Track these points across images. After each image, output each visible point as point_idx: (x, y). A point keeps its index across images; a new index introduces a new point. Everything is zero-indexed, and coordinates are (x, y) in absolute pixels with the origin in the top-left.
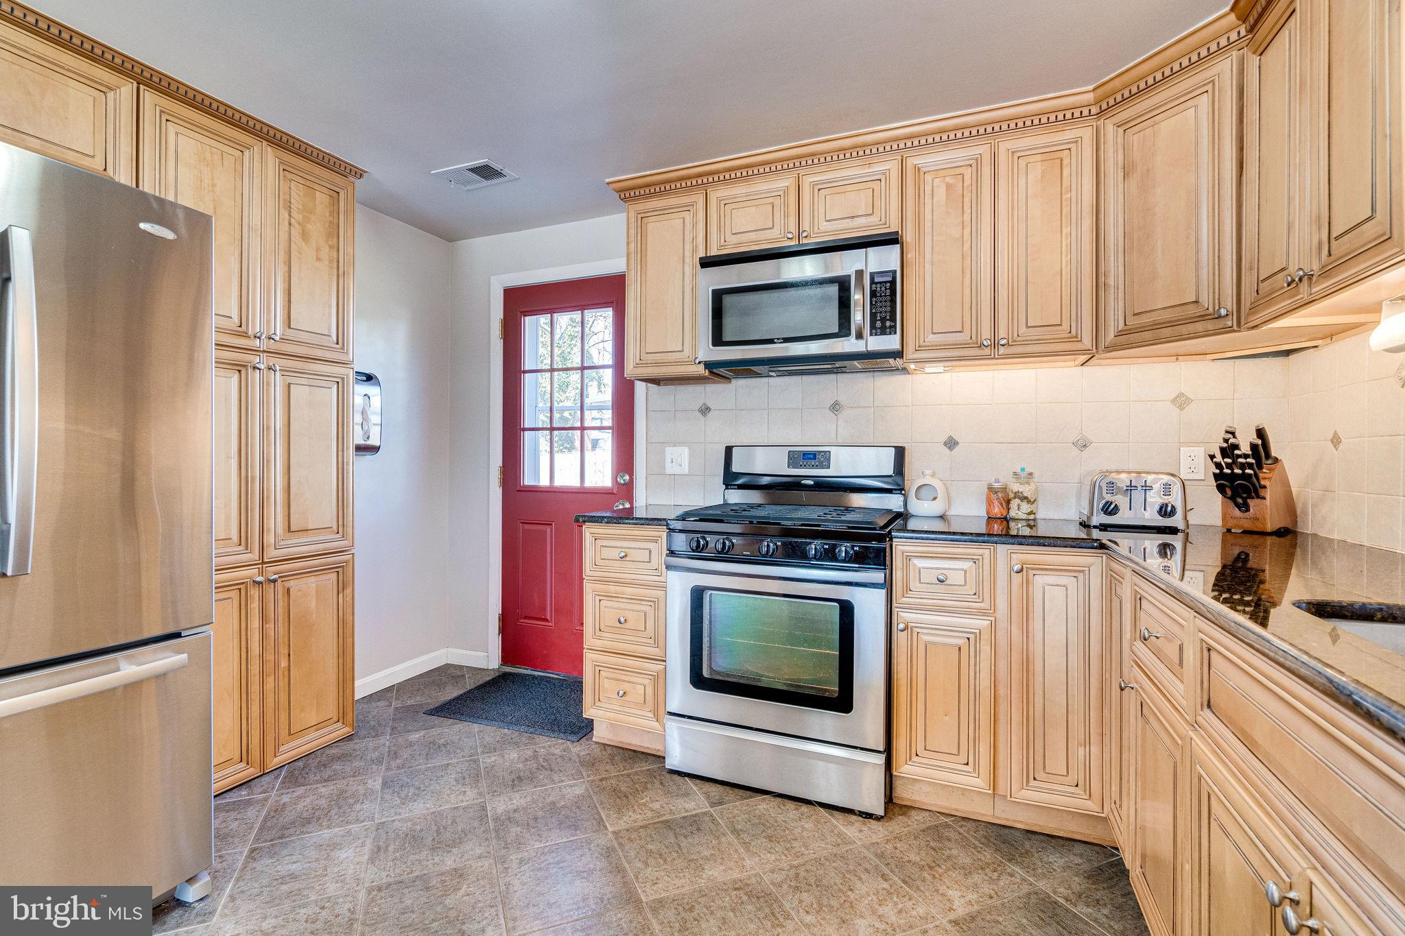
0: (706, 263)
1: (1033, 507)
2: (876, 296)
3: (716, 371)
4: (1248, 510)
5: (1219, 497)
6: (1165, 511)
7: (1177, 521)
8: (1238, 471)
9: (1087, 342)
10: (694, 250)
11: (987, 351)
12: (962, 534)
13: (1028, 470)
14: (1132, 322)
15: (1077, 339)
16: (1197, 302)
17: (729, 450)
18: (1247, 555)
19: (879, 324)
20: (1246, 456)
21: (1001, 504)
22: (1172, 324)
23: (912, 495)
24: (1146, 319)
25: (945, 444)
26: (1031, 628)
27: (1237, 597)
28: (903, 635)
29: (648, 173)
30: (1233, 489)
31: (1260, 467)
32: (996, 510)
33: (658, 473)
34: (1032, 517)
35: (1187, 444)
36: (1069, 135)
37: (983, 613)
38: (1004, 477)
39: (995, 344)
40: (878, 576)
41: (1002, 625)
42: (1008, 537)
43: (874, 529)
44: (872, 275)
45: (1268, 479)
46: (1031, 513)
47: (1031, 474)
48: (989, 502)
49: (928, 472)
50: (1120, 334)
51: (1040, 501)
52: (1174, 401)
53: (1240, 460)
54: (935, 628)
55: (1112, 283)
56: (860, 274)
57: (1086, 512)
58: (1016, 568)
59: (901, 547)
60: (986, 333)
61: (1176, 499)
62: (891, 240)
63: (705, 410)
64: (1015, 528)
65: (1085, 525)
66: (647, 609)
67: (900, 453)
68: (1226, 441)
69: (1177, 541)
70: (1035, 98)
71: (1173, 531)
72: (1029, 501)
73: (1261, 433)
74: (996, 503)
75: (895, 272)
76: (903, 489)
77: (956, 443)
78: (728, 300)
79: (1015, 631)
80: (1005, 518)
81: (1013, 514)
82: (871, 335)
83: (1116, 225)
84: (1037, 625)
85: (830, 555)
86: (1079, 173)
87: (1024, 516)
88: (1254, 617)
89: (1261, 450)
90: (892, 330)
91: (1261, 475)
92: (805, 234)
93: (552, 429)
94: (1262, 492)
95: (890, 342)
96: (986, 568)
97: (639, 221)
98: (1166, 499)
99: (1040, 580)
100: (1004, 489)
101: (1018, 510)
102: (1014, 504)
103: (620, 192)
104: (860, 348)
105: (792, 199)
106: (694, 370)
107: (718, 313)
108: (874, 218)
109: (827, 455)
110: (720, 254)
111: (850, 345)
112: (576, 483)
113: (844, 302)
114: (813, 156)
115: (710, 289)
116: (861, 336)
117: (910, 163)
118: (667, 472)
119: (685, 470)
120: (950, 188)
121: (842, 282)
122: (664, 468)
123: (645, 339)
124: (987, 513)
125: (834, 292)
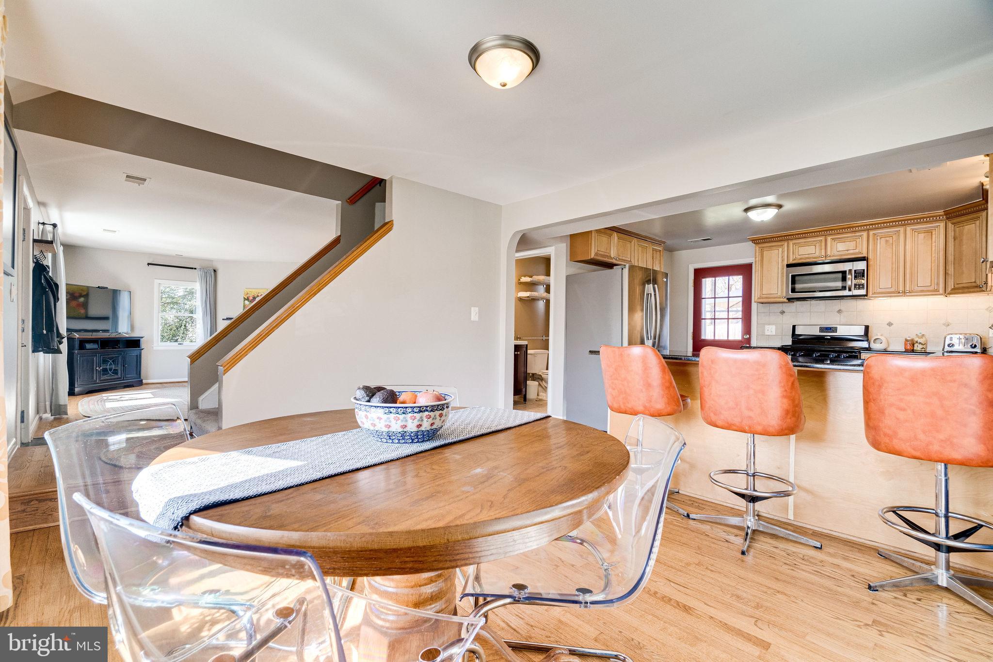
0: (788, 266)
1: (924, 346)
2: (857, 277)
3: (790, 300)
6: (972, 346)
7: (977, 349)
9: (942, 291)
10: (783, 261)
11: (901, 294)
14: (958, 286)
15: (938, 290)
16: (975, 282)
17: (794, 327)
19: (858, 286)
21: (911, 344)
22: (968, 288)
23: (872, 342)
24: (961, 285)
25: (887, 324)
29: (761, 236)
32: (908, 347)
33: (762, 335)
36: (935, 225)
38: (911, 336)
39: (905, 292)
44: (855, 271)
46: (922, 349)
47: (923, 334)
48: (906, 344)
49: (879, 334)
50: (954, 289)
51: (926, 344)
55: (950, 273)
56: (850, 271)
57: (943, 346)
60: (901, 289)
61: (977, 342)
62: (863, 259)
63: (783, 312)
65: (942, 351)
67: (867, 328)
71: (976, 353)
72: (922, 344)
74: (909, 344)
75: (864, 270)
76: (868, 340)
77: (892, 324)
78: (797, 278)
80: (912, 350)
81: (915, 348)
82: (855, 290)
83: (951, 255)
86: (938, 237)
87: (919, 350)
90: (863, 288)
92: (828, 257)
93: (715, 319)
95: (862, 292)
97: (760, 250)
98: (973, 342)
100: (912, 340)
101: (919, 346)
102: (916, 345)
103: (752, 241)
104: (850, 293)
105: (823, 244)
106: (782, 300)
107: (794, 282)
108: (857, 251)
109: (836, 328)
110: (794, 262)
111: (846, 293)
112: (725, 338)
113: (844, 279)
114: (832, 230)
115: (790, 275)
116: (850, 290)
117: (871, 233)
118: (766, 334)
119: (774, 334)
120: (887, 241)
121: (844, 273)
122: (764, 333)
123: (762, 289)
124: (905, 349)
125: (840, 275)
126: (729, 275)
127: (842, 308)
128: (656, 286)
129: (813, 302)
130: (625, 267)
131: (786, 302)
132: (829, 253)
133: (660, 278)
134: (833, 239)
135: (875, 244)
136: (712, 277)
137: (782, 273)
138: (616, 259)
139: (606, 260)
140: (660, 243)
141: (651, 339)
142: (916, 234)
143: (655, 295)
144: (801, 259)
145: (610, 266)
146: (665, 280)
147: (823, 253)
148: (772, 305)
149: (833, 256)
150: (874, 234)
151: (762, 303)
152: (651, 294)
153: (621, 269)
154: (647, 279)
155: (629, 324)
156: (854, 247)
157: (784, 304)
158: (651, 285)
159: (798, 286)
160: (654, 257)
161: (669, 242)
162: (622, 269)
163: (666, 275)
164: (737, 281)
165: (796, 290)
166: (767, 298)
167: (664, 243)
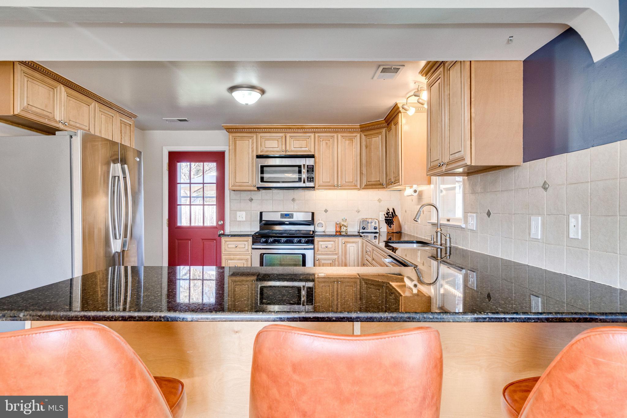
0: (258, 157)
2: (308, 172)
3: (259, 188)
4: (391, 227)
5: (386, 225)
6: (375, 229)
7: (377, 231)
8: (389, 218)
9: (359, 187)
10: (253, 151)
11: (336, 187)
12: (331, 235)
13: (346, 218)
14: (368, 183)
15: (356, 186)
16: (379, 181)
17: (261, 213)
18: (391, 238)
19: (309, 179)
20: (390, 215)
21: (339, 228)
22: (375, 185)
23: (316, 226)
24: (370, 183)
25: (324, 211)
26: (347, 257)
27: (389, 248)
28: (317, 262)
29: (237, 125)
30: (388, 223)
31: (393, 217)
32: (338, 229)
33: (234, 221)
34: (346, 231)
35: (381, 211)
36: (354, 135)
37: (336, 254)
38: (340, 221)
39: (338, 186)
40: (312, 247)
41: (340, 257)
42: (341, 235)
43: (310, 235)
44: (307, 166)
45: (395, 220)
46: (346, 230)
47: (346, 219)
48: (336, 227)
49: (320, 219)
50: (365, 186)
51: (348, 227)
52: (378, 200)
53: (389, 216)
54: (325, 259)
55: (364, 173)
56: (304, 165)
57: (359, 229)
58: (343, 243)
59: (316, 239)
60: (336, 183)
61: (377, 225)
62: (312, 156)
63: (251, 200)
64: (342, 234)
65: (359, 233)
66: (244, 262)
67: (313, 214)
68: (387, 211)
69: (377, 235)
70: (347, 125)
71: (377, 233)
72: (346, 227)
73: (393, 209)
74: (338, 227)
75: (313, 166)
76: (314, 224)
77: (327, 211)
78: (265, 169)
79: (343, 258)
80: (340, 232)
81: (342, 230)
82: (307, 182)
83: (364, 159)
84: (348, 256)
85: (300, 242)
86: (357, 145)
87: (345, 231)
88: (393, 251)
89: (394, 214)
90: (313, 181)
91: (393, 219)
92: (288, 151)
93: (191, 205)
94: (393, 223)
95: (311, 184)
96: (337, 243)
97: (233, 139)
98: (375, 225)
99: (348, 245)
100: (340, 223)
101: (344, 229)
102: (342, 227)
103: (226, 129)
104: (304, 185)
105: (284, 140)
106: (252, 188)
107: (262, 172)
108: (307, 149)
109: (292, 215)
110: (262, 154)
111: (301, 184)
112: (201, 224)
113: (300, 172)
114: (290, 128)
115: (260, 165)
116: (304, 182)
117: (317, 135)
118: (237, 220)
119: (244, 219)
120: (327, 143)
121: (300, 167)
122: (236, 219)
123: (235, 177)
124: (336, 230)
125: (297, 169)
126: (203, 161)
127: (295, 197)
128: (126, 166)
129: (275, 191)
130: (75, 135)
131: (256, 191)
132: (288, 149)
133: (130, 156)
134: (291, 136)
135: (319, 145)
136: (187, 161)
137: (253, 163)
138: (64, 124)
139: (46, 121)
140: (130, 116)
141: (120, 238)
142: (344, 140)
143: (125, 178)
144: (267, 151)
145: (50, 131)
146: (138, 160)
147: (284, 149)
148: (243, 192)
149: (292, 151)
150: (319, 137)
151: (234, 191)
152: (119, 177)
153: (68, 137)
154: (114, 158)
155: (84, 220)
156: (305, 145)
157: (252, 193)
158: (119, 165)
159: (266, 176)
160: (123, 132)
161: (142, 117)
162: (71, 137)
163: (139, 154)
164: (211, 168)
165: (265, 180)
166: (240, 186)
167: (135, 117)
